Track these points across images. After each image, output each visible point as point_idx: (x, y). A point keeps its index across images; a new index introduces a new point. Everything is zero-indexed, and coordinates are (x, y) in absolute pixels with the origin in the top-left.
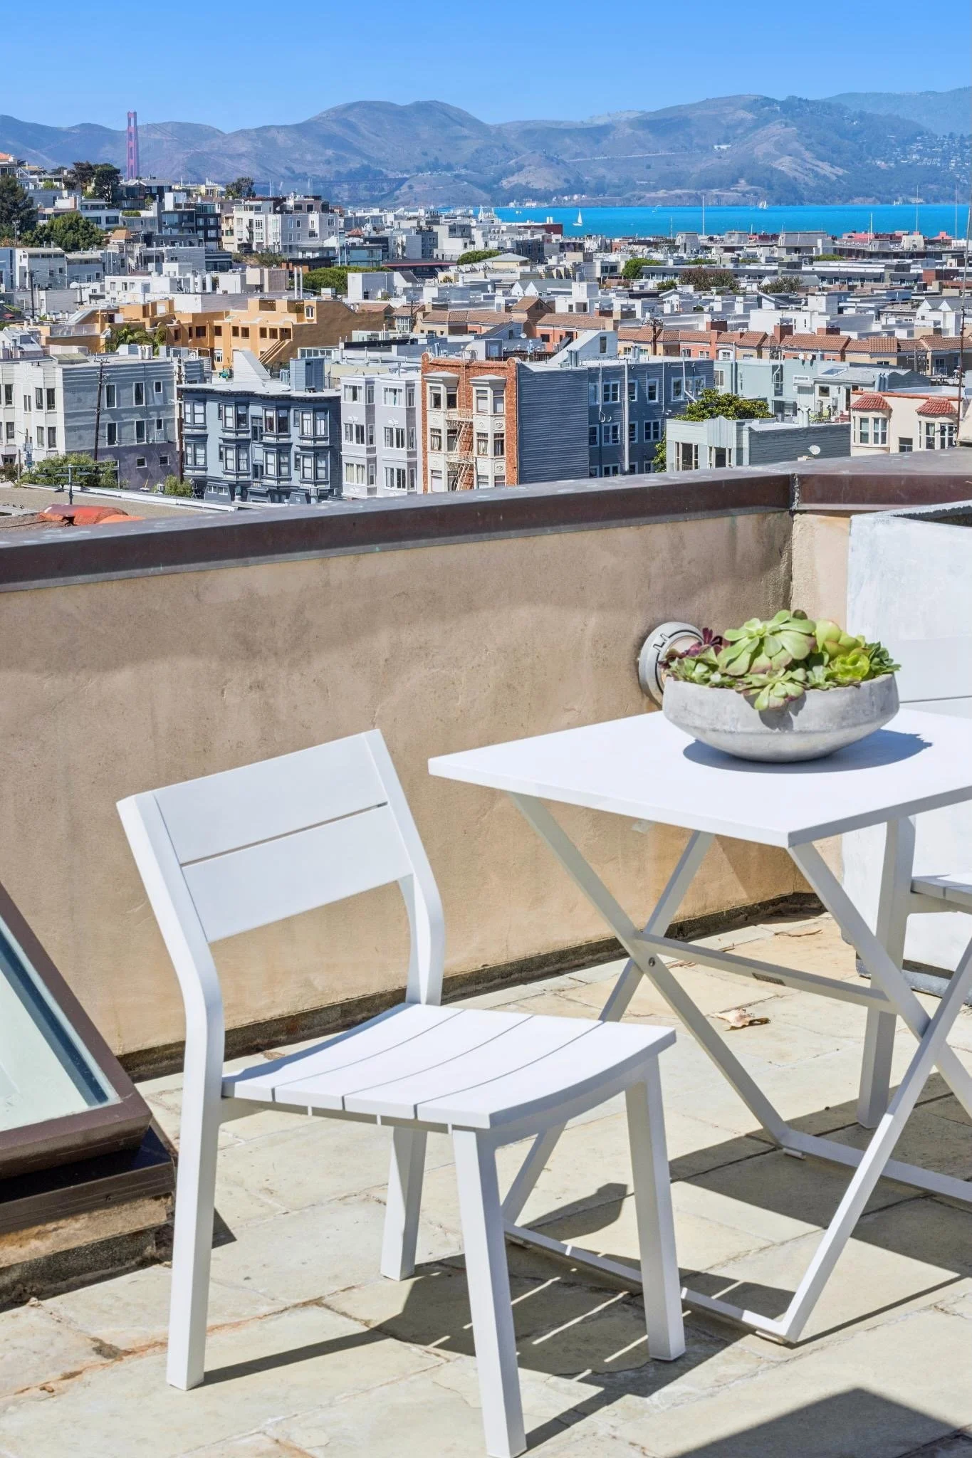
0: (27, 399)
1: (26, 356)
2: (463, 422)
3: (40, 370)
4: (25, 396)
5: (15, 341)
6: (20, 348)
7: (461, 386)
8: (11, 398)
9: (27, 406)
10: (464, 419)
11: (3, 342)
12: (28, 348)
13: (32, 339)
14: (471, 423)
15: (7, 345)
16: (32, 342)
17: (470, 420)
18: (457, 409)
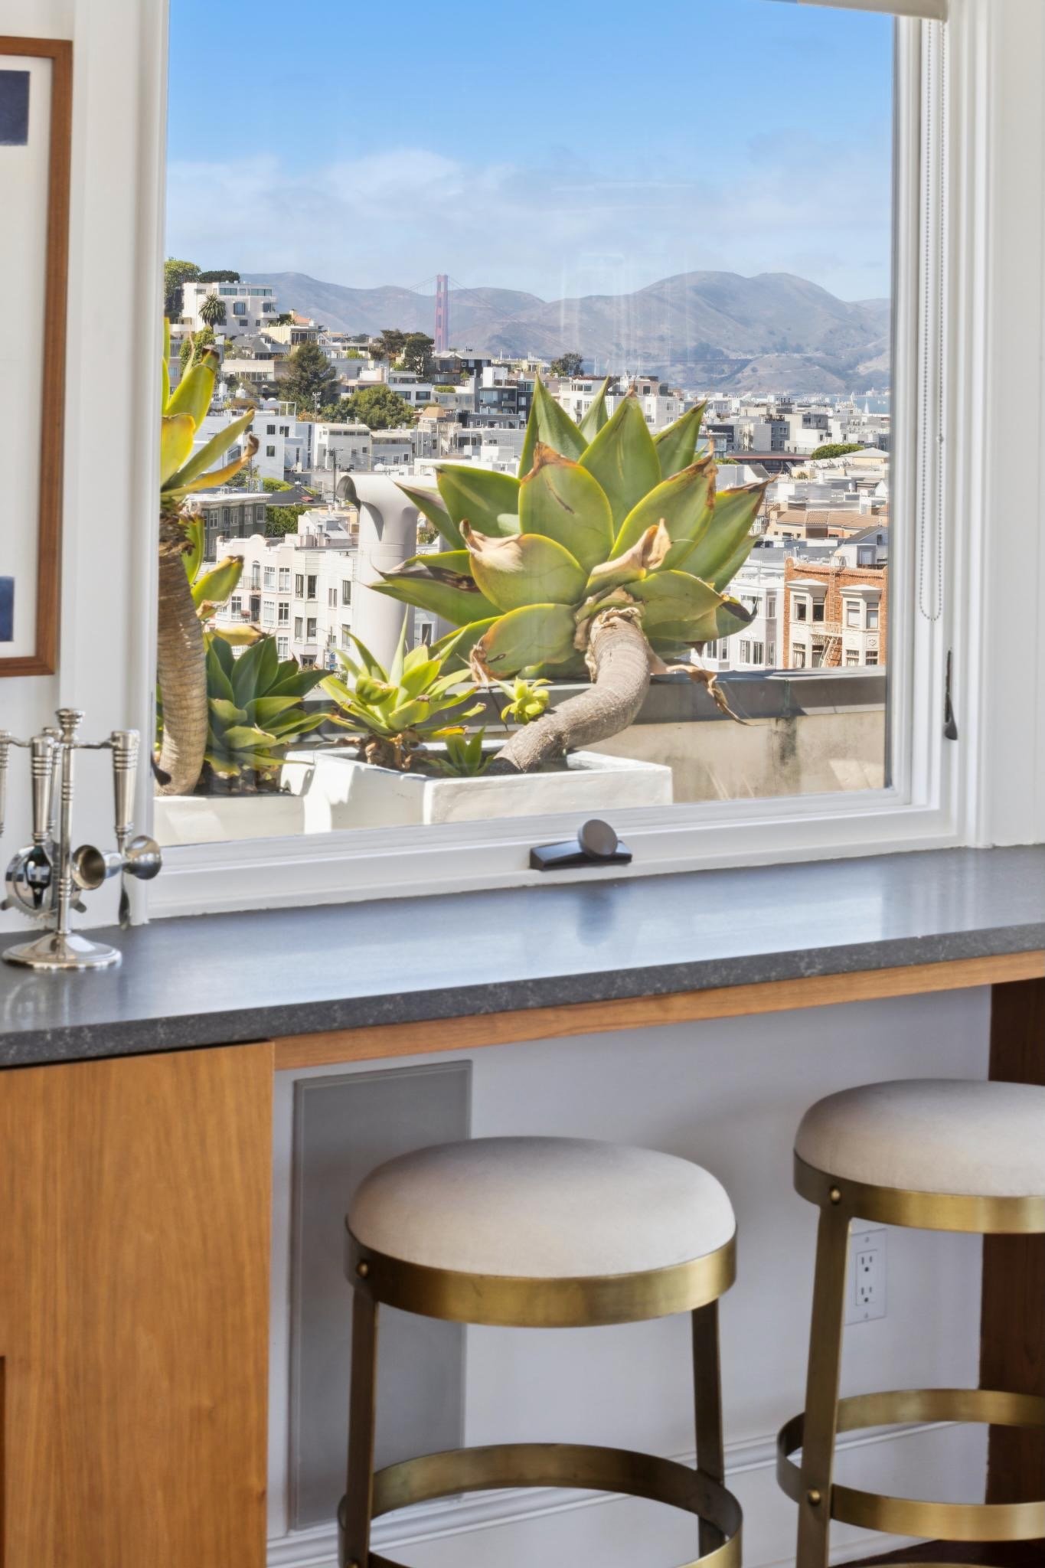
0: (333, 592)
1: (333, 545)
2: (830, 638)
3: (349, 561)
4: (330, 589)
5: (321, 527)
6: (326, 535)
7: (829, 596)
8: (314, 591)
9: (333, 600)
10: (832, 634)
11: (308, 528)
12: (335, 535)
13: (340, 526)
14: (840, 639)
15: (312, 532)
16: (340, 529)
17: (839, 635)
18: (824, 623)
